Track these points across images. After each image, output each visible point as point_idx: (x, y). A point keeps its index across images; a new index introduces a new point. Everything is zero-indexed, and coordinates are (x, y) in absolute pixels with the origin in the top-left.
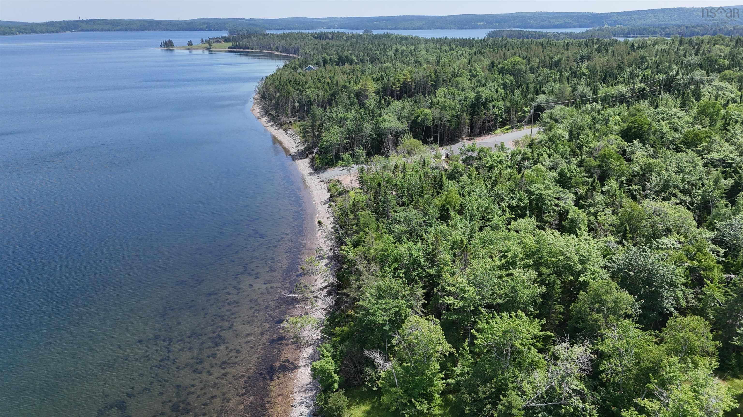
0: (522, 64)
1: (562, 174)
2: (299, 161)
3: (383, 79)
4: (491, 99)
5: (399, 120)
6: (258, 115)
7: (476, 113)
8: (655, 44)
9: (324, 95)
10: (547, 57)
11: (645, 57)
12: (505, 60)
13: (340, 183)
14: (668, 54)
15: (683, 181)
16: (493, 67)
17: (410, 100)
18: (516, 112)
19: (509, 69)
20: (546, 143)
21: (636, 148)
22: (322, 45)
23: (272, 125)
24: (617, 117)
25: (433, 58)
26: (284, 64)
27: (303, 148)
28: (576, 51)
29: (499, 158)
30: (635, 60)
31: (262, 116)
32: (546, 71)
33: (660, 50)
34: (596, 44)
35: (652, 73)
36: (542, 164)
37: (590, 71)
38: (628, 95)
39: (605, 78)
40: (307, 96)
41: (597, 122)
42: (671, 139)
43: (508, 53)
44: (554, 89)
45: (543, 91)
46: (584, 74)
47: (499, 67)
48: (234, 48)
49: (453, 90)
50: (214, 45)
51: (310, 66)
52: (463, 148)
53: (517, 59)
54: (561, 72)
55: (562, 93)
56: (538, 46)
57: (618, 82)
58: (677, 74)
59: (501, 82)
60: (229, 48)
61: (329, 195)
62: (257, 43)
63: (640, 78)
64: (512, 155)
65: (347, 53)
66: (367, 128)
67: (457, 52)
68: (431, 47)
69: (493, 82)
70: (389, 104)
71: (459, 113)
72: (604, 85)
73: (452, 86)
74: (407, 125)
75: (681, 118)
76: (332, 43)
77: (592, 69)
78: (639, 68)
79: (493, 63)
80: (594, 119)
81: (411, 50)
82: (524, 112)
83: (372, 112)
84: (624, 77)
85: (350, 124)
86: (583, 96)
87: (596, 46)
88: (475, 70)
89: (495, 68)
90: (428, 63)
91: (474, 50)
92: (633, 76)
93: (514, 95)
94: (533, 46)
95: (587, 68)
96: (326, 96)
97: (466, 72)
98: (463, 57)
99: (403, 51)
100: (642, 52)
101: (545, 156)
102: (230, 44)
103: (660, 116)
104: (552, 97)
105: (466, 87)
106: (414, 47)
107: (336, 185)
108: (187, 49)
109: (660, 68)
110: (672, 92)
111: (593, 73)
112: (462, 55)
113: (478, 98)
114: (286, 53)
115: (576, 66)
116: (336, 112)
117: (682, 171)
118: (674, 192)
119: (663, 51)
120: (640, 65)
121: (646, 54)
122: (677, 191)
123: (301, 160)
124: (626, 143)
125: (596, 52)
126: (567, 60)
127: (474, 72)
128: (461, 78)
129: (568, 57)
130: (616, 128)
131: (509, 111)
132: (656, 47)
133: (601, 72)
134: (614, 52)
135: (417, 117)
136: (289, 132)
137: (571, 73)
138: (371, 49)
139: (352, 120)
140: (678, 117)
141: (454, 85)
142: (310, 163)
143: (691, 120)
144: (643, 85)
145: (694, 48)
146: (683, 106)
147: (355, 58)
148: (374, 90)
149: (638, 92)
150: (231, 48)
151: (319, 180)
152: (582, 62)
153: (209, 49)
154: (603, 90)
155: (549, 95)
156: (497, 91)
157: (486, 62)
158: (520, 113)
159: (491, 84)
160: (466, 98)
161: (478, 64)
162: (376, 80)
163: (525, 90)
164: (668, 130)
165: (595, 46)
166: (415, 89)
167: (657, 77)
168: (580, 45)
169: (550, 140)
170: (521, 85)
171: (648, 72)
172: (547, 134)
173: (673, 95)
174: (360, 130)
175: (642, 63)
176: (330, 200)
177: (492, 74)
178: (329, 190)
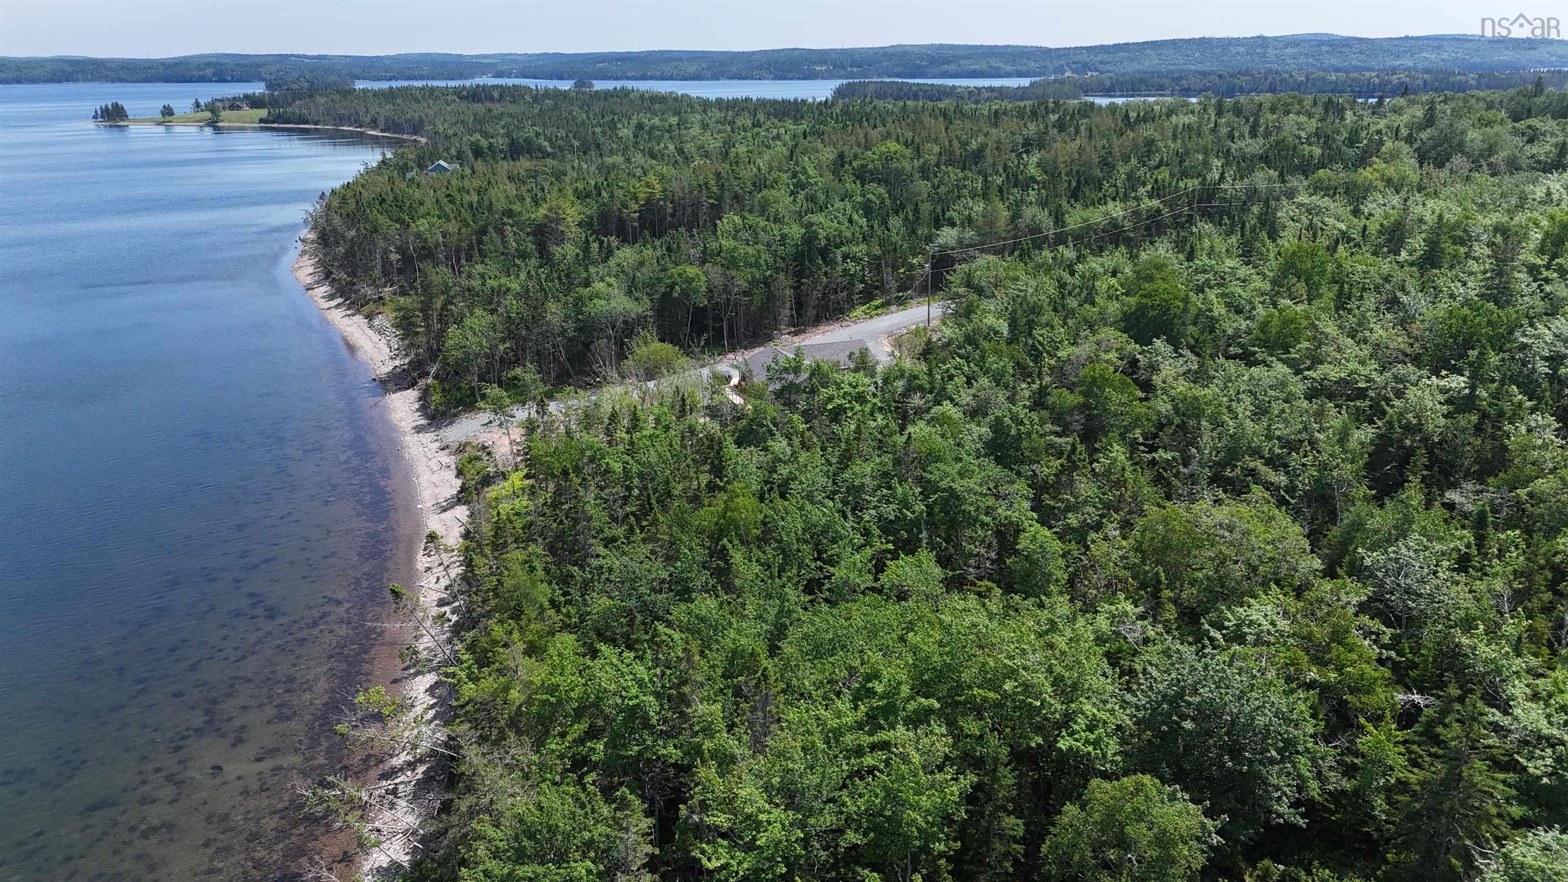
0: (904, 157)
1: (998, 427)
2: (393, 396)
3: (599, 195)
4: (838, 240)
5: (629, 293)
6: (309, 280)
7: (807, 272)
8: (1171, 112)
9: (459, 234)
10: (955, 143)
11: (1153, 141)
12: (867, 148)
13: (489, 454)
14: (1199, 135)
15: (1269, 437)
16: (843, 166)
17: (657, 243)
18: (895, 268)
19: (876, 169)
20: (960, 347)
21: (1160, 358)
22: (475, 114)
23: (337, 306)
24: (1113, 281)
25: (714, 144)
26: (380, 158)
27: (407, 360)
28: (1014, 128)
29: (855, 387)
30: (1136, 147)
31: (318, 282)
32: (954, 174)
33: (1181, 126)
34: (1053, 112)
35: (1172, 175)
36: (952, 400)
37: (1046, 172)
38: (1128, 225)
39: (1078, 188)
40: (418, 235)
41: (1070, 294)
42: (1230, 332)
43: (874, 134)
44: (973, 215)
45: (949, 219)
46: (1033, 179)
47: (855, 164)
48: (273, 122)
49: (752, 219)
50: (224, 114)
51: (441, 162)
52: (773, 365)
53: (893, 146)
54: (985, 177)
55: (991, 224)
56: (936, 118)
57: (1105, 196)
58: (1222, 178)
59: (859, 199)
60: (261, 121)
61: (458, 483)
62: (328, 109)
63: (1149, 187)
64: (886, 381)
65: (529, 132)
66: (554, 312)
67: (767, 130)
68: (714, 120)
69: (843, 200)
70: (609, 253)
71: (769, 273)
72: (1078, 206)
73: (751, 212)
74: (649, 304)
75: (1244, 281)
76: (497, 108)
77: (1048, 168)
78: (1144, 165)
79: (841, 156)
80: (1062, 285)
81: (670, 126)
82: (912, 267)
83: (568, 276)
84: (1115, 186)
85: (512, 305)
86: (1035, 229)
87: (1053, 118)
88: (804, 172)
89: (847, 166)
90: (707, 155)
91: (804, 126)
92: (1133, 182)
93: (888, 230)
94: (927, 119)
95: (1039, 165)
96: (464, 236)
97: (785, 176)
98: (778, 143)
99: (653, 128)
100: (1147, 131)
101: (960, 380)
102: (263, 113)
103: (1202, 278)
104: (969, 234)
105: (782, 212)
106: (676, 119)
107: (478, 459)
108: (159, 124)
109: (1187, 163)
110: (1217, 218)
111: (1053, 175)
112: (778, 137)
113: (810, 238)
114: (395, 132)
115: (1016, 162)
116: (482, 276)
117: (1265, 412)
118: (1252, 465)
119: (1188, 128)
120: (1145, 159)
121: (1157, 136)
122: (1258, 464)
123: (398, 394)
124: (1137, 346)
125: (1055, 131)
126: (998, 148)
127: (803, 178)
128: (773, 192)
129: (999, 142)
130: (1114, 308)
131: (879, 265)
132: (1174, 119)
133: (1067, 175)
134: (1091, 130)
135: (672, 286)
136: (376, 322)
137: (1008, 177)
138: (583, 123)
139: (518, 296)
140: (1238, 279)
141: (757, 208)
142: (420, 399)
143: (1267, 286)
144: (1155, 203)
145: (1247, 121)
146: (1247, 254)
147: (546, 144)
148: (578, 219)
149: (1147, 219)
150: (266, 121)
151: (437, 444)
152: (1027, 152)
153: (213, 124)
154: (1075, 218)
155: (964, 228)
156: (851, 221)
157: (828, 154)
158: (902, 271)
159: (838, 205)
160: (784, 237)
161: (809, 158)
162: (582, 196)
163: (911, 218)
164: (1223, 311)
165: (1051, 116)
166: (673, 215)
167: (1181, 184)
168: (1021, 114)
169: (970, 340)
170: (902, 206)
171: (1164, 174)
172: (960, 325)
173: (1220, 225)
174: (537, 318)
175: (1149, 153)
176: (459, 500)
177: (840, 180)
178: (460, 473)
